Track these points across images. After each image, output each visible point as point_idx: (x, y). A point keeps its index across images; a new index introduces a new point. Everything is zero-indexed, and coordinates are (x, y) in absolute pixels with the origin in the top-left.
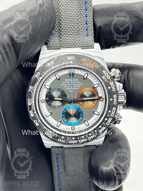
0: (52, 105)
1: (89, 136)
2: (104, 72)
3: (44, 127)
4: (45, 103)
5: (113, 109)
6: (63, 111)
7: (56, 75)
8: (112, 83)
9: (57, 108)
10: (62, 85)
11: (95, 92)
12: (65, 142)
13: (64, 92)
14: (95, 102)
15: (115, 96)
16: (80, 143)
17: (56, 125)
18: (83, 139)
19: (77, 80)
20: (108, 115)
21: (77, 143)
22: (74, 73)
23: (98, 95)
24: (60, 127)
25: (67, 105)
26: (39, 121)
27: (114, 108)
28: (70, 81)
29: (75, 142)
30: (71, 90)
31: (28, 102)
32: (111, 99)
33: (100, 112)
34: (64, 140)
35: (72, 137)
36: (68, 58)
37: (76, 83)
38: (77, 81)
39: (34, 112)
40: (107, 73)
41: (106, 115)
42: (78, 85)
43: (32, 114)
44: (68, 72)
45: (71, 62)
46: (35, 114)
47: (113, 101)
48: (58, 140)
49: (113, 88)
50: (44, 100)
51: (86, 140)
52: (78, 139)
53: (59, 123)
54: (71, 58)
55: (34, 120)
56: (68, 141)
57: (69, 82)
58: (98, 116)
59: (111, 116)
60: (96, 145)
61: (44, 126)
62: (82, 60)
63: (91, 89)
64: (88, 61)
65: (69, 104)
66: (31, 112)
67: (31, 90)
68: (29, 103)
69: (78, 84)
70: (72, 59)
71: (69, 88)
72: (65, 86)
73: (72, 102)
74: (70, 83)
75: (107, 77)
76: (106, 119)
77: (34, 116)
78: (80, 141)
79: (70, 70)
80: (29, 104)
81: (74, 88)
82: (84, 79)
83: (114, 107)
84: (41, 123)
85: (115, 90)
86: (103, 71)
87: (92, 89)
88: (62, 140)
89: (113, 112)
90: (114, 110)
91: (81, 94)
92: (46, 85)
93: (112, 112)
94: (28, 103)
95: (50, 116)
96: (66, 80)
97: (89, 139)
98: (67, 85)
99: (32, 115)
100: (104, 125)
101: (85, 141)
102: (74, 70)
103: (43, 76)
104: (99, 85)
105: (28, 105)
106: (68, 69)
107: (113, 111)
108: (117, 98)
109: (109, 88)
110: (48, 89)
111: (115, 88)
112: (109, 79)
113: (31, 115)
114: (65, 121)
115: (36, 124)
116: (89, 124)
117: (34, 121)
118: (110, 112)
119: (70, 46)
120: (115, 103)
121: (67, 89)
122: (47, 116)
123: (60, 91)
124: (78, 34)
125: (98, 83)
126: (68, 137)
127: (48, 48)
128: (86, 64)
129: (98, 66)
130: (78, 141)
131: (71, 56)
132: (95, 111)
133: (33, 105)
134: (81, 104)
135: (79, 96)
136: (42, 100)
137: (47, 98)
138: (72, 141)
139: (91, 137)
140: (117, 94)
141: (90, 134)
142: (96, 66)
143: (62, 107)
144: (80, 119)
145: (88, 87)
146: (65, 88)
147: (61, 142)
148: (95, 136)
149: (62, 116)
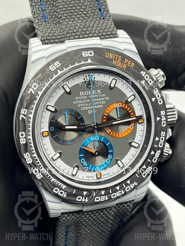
0: (61, 139)
1: (127, 185)
3: (52, 179)
4: (48, 137)
5: (161, 135)
6: (81, 148)
8: (156, 92)
9: (70, 144)
10: (74, 103)
11: (130, 110)
12: (88, 201)
13: (79, 115)
14: (131, 127)
15: (163, 113)
16: (113, 199)
18: (118, 191)
19: (99, 92)
20: (155, 146)
21: (108, 200)
22: (93, 80)
23: (134, 114)
24: (77, 176)
25: (86, 136)
27: (163, 133)
28: (89, 95)
29: (105, 198)
30: (90, 110)
31: (19, 138)
32: (158, 119)
33: (139, 143)
34: (87, 198)
35: (101, 191)
36: (83, 54)
37: (98, 98)
38: (100, 93)
39: (33, 154)
40: (147, 75)
41: (153, 146)
42: (101, 101)
44: (84, 79)
45: (89, 61)
46: (35, 157)
47: (160, 121)
48: (77, 200)
49: (159, 99)
50: (47, 132)
51: (123, 193)
52: (111, 192)
53: (76, 169)
54: (88, 53)
56: (94, 197)
57: (86, 97)
58: (136, 150)
59: (159, 146)
60: (133, 200)
61: (52, 177)
62: (107, 56)
63: (122, 105)
64: (116, 56)
65: (89, 135)
66: (26, 156)
67: (24, 115)
68: (23, 139)
69: (101, 99)
70: (90, 55)
71: (87, 106)
72: (81, 103)
73: (96, 130)
74: (88, 98)
77: (33, 162)
78: (114, 196)
79: (86, 76)
80: (23, 141)
82: (111, 88)
83: (163, 131)
85: (162, 103)
86: (142, 72)
87: (124, 105)
88: (84, 198)
89: (162, 139)
90: (163, 135)
91: (108, 115)
92: (48, 105)
93: (160, 139)
94: (21, 140)
95: (59, 159)
96: (81, 93)
97: (127, 191)
98: (84, 101)
99: (29, 161)
100: (150, 162)
101: (121, 194)
102: (93, 74)
103: (44, 89)
104: (135, 97)
105: (21, 143)
106: (83, 74)
107: (161, 137)
109: (153, 99)
110: (52, 111)
111: (161, 100)
113: (27, 160)
115: (37, 176)
116: (124, 165)
119: (79, 35)
120: (164, 124)
121: (84, 108)
122: (54, 159)
123: (73, 113)
124: (88, 17)
125: (133, 94)
126: (94, 191)
127: (44, 42)
128: (114, 62)
129: (133, 65)
130: (109, 195)
131: (88, 51)
132: (132, 142)
133: (31, 143)
134: (108, 132)
135: (105, 119)
136: (44, 133)
137: (51, 128)
138: (101, 198)
139: (130, 186)
140: (166, 109)
141: (128, 182)
142: (129, 64)
143: (77, 141)
144: (109, 158)
145: (117, 103)
146: (81, 107)
147: (82, 201)
148: (137, 183)
149: (79, 156)
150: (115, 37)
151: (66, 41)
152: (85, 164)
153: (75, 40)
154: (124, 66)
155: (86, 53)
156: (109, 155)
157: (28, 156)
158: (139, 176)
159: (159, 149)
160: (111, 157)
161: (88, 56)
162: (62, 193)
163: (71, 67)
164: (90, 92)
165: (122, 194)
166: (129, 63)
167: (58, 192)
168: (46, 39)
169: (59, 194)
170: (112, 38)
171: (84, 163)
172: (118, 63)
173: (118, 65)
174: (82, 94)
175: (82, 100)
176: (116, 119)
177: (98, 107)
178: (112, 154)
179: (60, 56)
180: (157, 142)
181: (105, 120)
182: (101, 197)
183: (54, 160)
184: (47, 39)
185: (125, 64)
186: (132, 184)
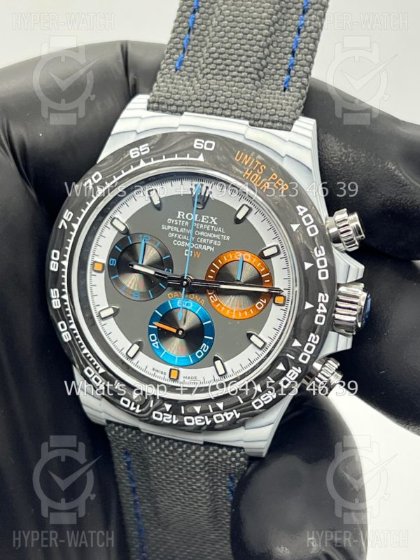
0: (123, 285)
1: (217, 410)
3: (84, 348)
4: (103, 274)
5: (309, 340)
6: (155, 312)
7: (151, 193)
8: (319, 253)
9: (137, 299)
10: (163, 227)
11: (264, 273)
12: (140, 413)
13: (167, 253)
14: (260, 305)
15: (323, 298)
16: (186, 426)
17: (124, 352)
18: (197, 415)
19: (214, 220)
20: (288, 355)
21: (177, 425)
22: (207, 195)
23: (272, 282)
24: (135, 361)
25: (170, 296)
26: (73, 326)
27: (314, 338)
28: (193, 221)
29: (172, 419)
30: (190, 249)
31: (50, 260)
32: (308, 306)
33: (267, 341)
34: (138, 406)
35: (164, 402)
36: (195, 144)
37: (210, 232)
38: (215, 223)
39: (64, 293)
40: (309, 215)
41: (284, 355)
42: (213, 239)
43: (56, 301)
45: (201, 158)
46: (65, 301)
47: (313, 312)
48: (122, 403)
49: (323, 269)
50: (102, 265)
51: (208, 423)
52: (183, 412)
53: (136, 347)
54: (204, 144)
55: (60, 321)
56: (151, 410)
57: (187, 223)
58: (260, 352)
59: (300, 360)
60: (243, 449)
61: (84, 346)
62: (238, 158)
63: (252, 260)
64: (255, 163)
65: (176, 294)
66: (54, 293)
67: (66, 221)
68: (55, 263)
69: (214, 236)
70: (206, 148)
71: (185, 240)
72: (175, 232)
73: (184, 289)
74: (190, 227)
75: (308, 229)
76: (281, 367)
77: (60, 309)
78: (189, 421)
79: (196, 185)
80: (54, 266)
81: (200, 246)
82: (236, 221)
83: (314, 333)
84: (76, 334)
85: (327, 277)
86: (299, 207)
87: (255, 260)
89: (309, 349)
90: (313, 341)
91: (220, 269)
92: (114, 218)
93: (303, 347)
94: (52, 263)
95: (112, 318)
96: (179, 212)
97: (217, 422)
98: (181, 230)
99: (56, 304)
101: (203, 423)
102: (209, 185)
104: (279, 252)
105: (51, 268)
106: (192, 179)
107: (308, 344)
108: (332, 307)
109: (308, 265)
110: (119, 231)
111: (327, 271)
112: (313, 237)
113: (53, 301)
114: (153, 344)
115: (63, 335)
116: (226, 373)
117: (59, 324)
118: (295, 347)
120: (320, 320)
121: (179, 243)
122: (103, 316)
123: (156, 245)
125: (277, 244)
126: (151, 397)
127: (151, 105)
128: (246, 173)
129: (285, 188)
130: (180, 417)
132: (253, 334)
133: (63, 273)
134: (213, 300)
135: (212, 274)
136: (96, 264)
137: (112, 261)
138: (163, 416)
139: (224, 415)
141: (221, 405)
142: (277, 185)
143: (152, 298)
144: (202, 350)
145: (243, 251)
146: (173, 238)
147: (128, 409)
148: (239, 414)
149: (149, 328)
152: (156, 345)
153: (205, 115)
154: (264, 185)
155: (201, 142)
156: (204, 344)
157: (56, 294)
158: (244, 402)
159: (298, 364)
160: (205, 349)
161: (203, 148)
163: (164, 160)
164: (196, 216)
165: (206, 424)
166: (277, 182)
170: (280, 129)
171: (154, 342)
172: (255, 176)
173: (253, 180)
174: (181, 216)
175: (180, 227)
177: (205, 247)
180: (295, 350)
181: (212, 277)
182: (165, 414)
183: (102, 319)
185: (269, 182)
186: (228, 412)
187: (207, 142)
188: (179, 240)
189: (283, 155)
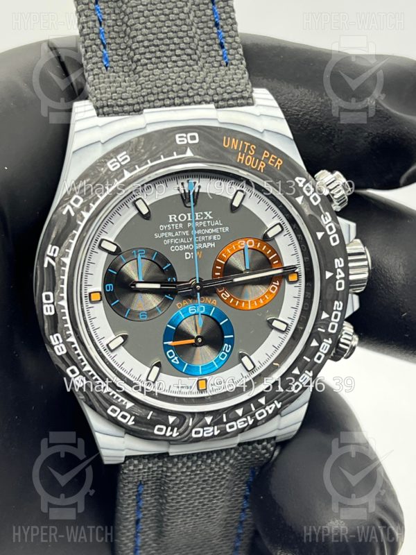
0: (126, 309)
1: (259, 406)
2: (300, 181)
4: (101, 303)
5: (335, 309)
6: (167, 327)
7: (137, 203)
8: (326, 220)
9: (145, 319)
10: (157, 236)
11: (271, 254)
12: (178, 436)
13: (167, 262)
14: (273, 289)
15: (339, 263)
16: (228, 433)
17: (144, 378)
18: (240, 418)
19: (208, 215)
20: (319, 329)
21: (219, 435)
23: (280, 262)
25: (180, 305)
26: (88, 368)
27: (338, 305)
28: (187, 221)
29: (213, 431)
30: (190, 251)
31: (42, 304)
32: (328, 275)
33: (289, 322)
34: (176, 429)
35: (204, 417)
36: (178, 140)
37: (207, 228)
38: (210, 217)
39: (69, 336)
41: (315, 331)
42: (211, 234)
43: (59, 347)
45: (189, 153)
46: (73, 344)
47: (333, 279)
48: (156, 432)
49: (333, 234)
50: (99, 294)
51: (251, 422)
52: (225, 420)
53: (156, 370)
54: (186, 138)
55: (69, 366)
56: (190, 428)
57: (181, 225)
58: (283, 335)
59: (330, 330)
60: (274, 438)
62: (226, 144)
63: (256, 245)
64: (244, 146)
65: (185, 302)
66: (55, 339)
67: (53, 258)
68: (48, 306)
69: (213, 231)
70: (190, 142)
71: (183, 244)
72: (170, 238)
73: (198, 294)
74: (185, 228)
75: (311, 199)
76: (314, 343)
77: (67, 353)
78: (231, 427)
79: (182, 184)
80: (48, 310)
81: (200, 245)
82: (233, 209)
83: (337, 300)
84: (92, 376)
85: (338, 242)
87: (259, 244)
88: (169, 428)
89: (336, 317)
90: (338, 309)
91: (226, 262)
92: (102, 240)
93: (330, 317)
94: (45, 307)
95: (122, 348)
96: (170, 216)
97: (259, 418)
98: (177, 234)
99: (60, 350)
100: (308, 362)
101: (246, 424)
103: (94, 207)
104: (283, 230)
105: (45, 313)
106: (177, 179)
107: (334, 313)
108: (346, 269)
109: (320, 235)
110: (110, 252)
111: (336, 236)
112: (318, 205)
113: (55, 348)
114: (173, 361)
116: (254, 366)
117: (68, 371)
118: (324, 320)
119: (174, 99)
120: (340, 285)
121: (177, 248)
122: (112, 348)
123: (152, 256)
124: (194, 60)
125: (279, 221)
126: (190, 416)
127: (101, 111)
128: (239, 157)
129: (279, 163)
130: (222, 426)
131: (187, 134)
132: (274, 319)
133: (64, 314)
134: (225, 297)
135: (218, 271)
136: (92, 295)
137: (108, 287)
138: (204, 431)
139: (266, 409)
140: (346, 256)
141: (262, 401)
142: (271, 162)
143: (161, 313)
144: (225, 351)
145: (246, 238)
146: (170, 245)
147: (165, 435)
148: (281, 403)
149: (164, 345)
150: (248, 104)
151: (145, 111)
152: (175, 361)
153: (164, 109)
154: (260, 166)
155: (182, 137)
156: (226, 345)
157: (58, 340)
159: (328, 335)
160: (228, 349)
161: (188, 142)
162: (124, 417)
163: (150, 164)
164: (189, 215)
165: (248, 425)
166: (271, 159)
167: (118, 415)
168: (105, 104)
169: (120, 418)
170: (242, 105)
171: (173, 358)
172: (249, 158)
173: (248, 163)
174: (173, 220)
175: (174, 231)
176: (242, 272)
177: (205, 245)
178: (231, 342)
179: (130, 142)
180: (324, 322)
181: (219, 274)
182: (205, 429)
183: (112, 351)
184: (108, 106)
185: (263, 161)
186: (269, 405)
187: (189, 135)
188: (176, 244)
189: (261, 131)
